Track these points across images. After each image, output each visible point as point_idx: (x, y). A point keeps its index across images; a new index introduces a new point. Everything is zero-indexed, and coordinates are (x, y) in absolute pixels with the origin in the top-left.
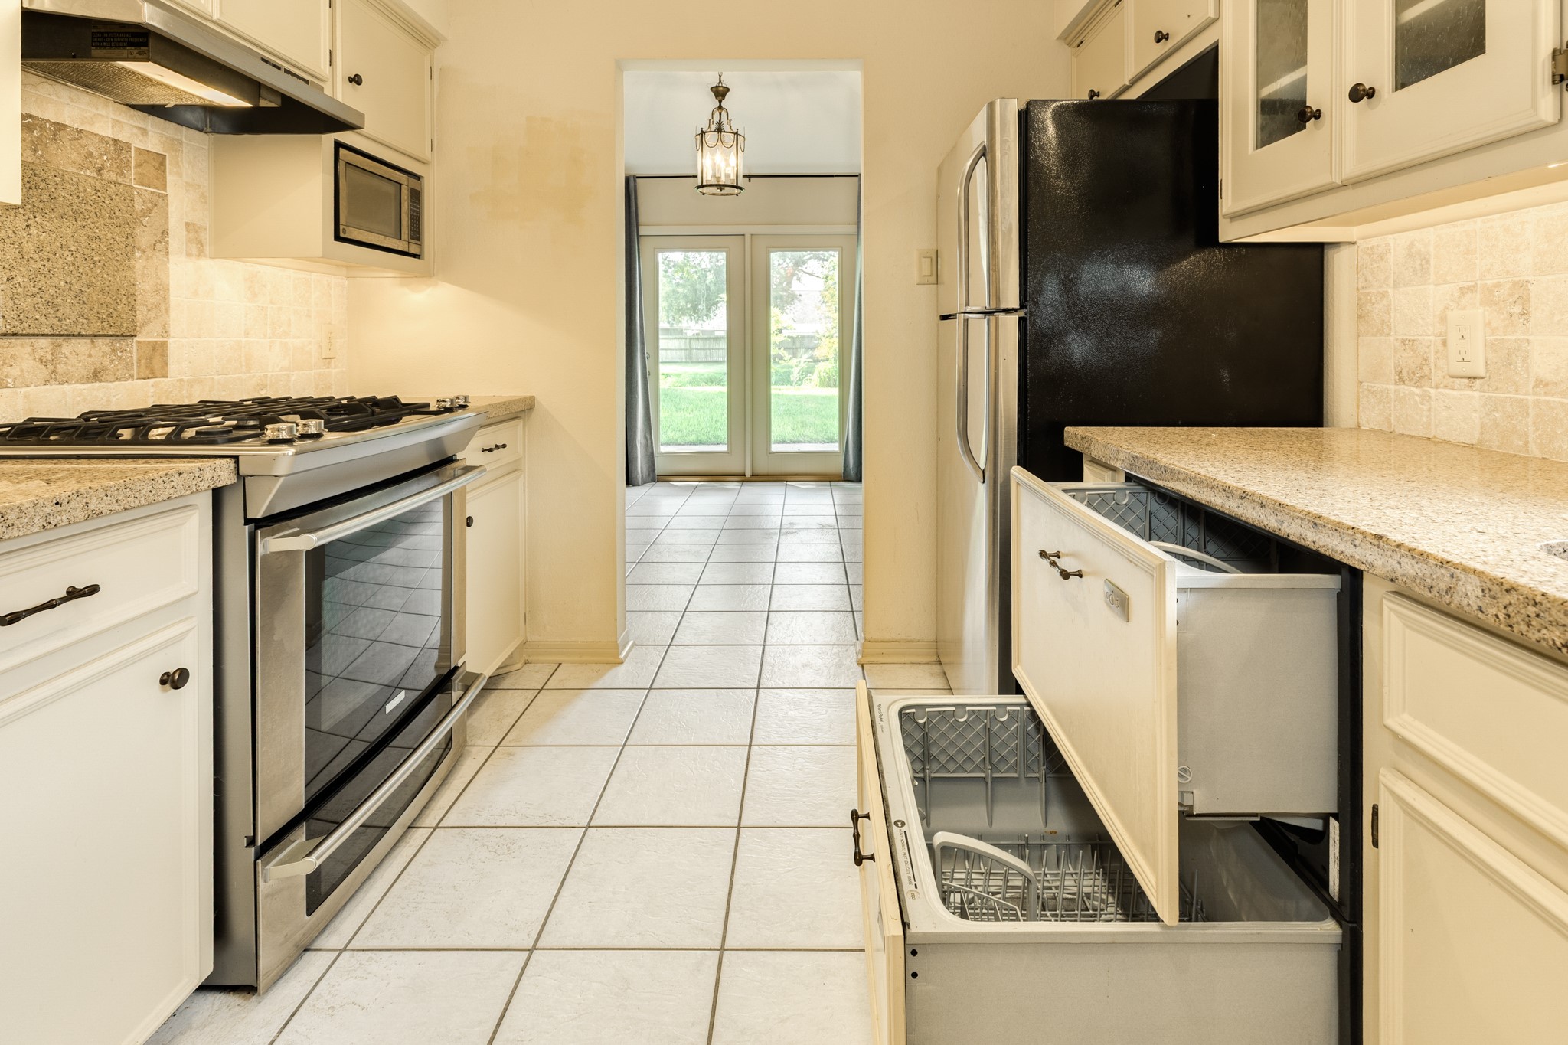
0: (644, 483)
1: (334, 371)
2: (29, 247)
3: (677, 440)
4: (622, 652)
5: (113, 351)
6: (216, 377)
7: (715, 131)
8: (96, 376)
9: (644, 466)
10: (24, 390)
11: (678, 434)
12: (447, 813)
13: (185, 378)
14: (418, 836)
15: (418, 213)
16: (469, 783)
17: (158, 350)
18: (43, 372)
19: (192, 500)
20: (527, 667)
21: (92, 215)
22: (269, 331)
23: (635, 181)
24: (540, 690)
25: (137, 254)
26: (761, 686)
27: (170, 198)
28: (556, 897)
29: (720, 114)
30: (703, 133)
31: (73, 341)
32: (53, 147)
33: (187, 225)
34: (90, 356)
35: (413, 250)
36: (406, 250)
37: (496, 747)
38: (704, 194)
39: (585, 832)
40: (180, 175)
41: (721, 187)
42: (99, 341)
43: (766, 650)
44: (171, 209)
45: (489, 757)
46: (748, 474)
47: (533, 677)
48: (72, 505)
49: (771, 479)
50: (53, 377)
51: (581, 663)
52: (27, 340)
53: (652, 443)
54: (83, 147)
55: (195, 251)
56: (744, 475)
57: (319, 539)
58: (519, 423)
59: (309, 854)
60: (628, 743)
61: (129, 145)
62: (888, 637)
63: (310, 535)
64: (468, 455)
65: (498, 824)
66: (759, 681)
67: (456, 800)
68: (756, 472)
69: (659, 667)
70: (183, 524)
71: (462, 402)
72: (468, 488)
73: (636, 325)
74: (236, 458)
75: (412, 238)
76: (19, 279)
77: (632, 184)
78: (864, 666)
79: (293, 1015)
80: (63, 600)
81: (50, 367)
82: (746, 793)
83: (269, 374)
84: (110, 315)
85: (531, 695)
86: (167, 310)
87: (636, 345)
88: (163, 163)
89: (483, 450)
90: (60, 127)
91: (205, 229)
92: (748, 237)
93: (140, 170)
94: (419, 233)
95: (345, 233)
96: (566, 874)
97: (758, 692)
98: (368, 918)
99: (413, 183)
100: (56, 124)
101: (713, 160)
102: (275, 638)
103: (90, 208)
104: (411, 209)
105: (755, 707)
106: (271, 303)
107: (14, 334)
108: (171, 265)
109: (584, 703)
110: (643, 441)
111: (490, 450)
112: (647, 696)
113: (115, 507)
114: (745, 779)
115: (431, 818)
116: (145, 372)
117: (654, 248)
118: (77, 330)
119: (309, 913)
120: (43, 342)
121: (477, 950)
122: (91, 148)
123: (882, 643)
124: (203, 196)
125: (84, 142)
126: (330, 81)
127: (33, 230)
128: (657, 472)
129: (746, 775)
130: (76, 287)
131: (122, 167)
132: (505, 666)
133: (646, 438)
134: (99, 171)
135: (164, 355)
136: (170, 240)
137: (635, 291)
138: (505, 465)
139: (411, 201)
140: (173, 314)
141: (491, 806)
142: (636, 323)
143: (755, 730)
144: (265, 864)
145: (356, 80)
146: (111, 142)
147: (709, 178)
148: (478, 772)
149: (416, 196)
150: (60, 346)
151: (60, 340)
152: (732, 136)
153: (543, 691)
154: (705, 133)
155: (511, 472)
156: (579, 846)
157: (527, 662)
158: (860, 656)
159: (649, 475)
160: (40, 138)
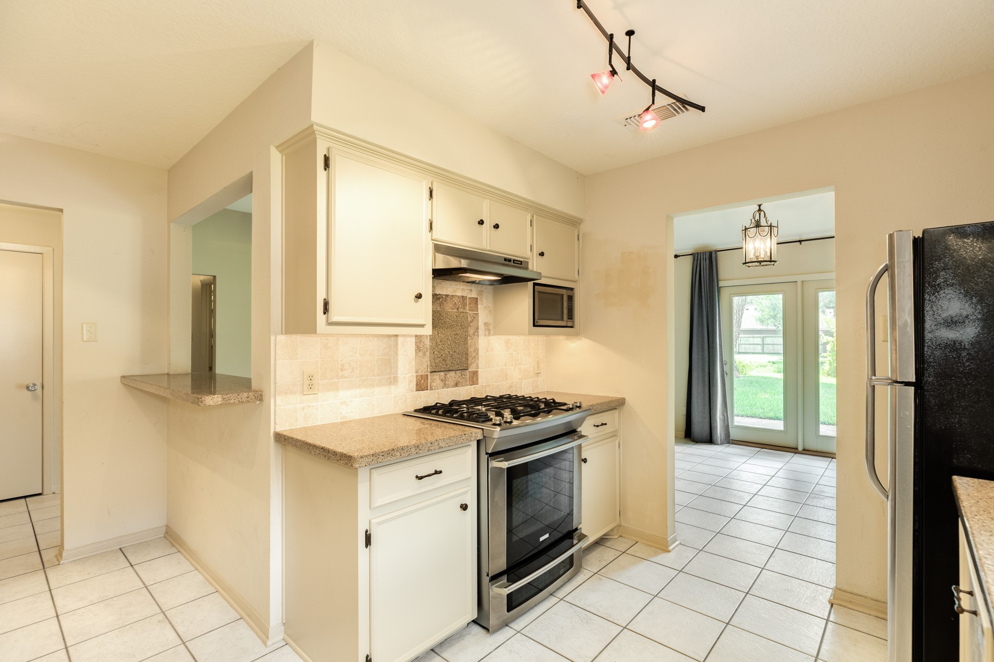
0: (722, 444)
1: (540, 379)
2: (439, 341)
3: (759, 415)
4: (671, 546)
5: (462, 375)
6: (495, 384)
7: (754, 227)
8: (456, 385)
9: (722, 433)
10: (437, 390)
11: (761, 411)
12: (567, 595)
13: (484, 385)
14: (553, 600)
15: (572, 306)
16: (580, 585)
17: (475, 374)
18: (442, 384)
19: (470, 443)
20: (620, 539)
21: (456, 326)
22: (514, 363)
23: (716, 254)
24: (623, 553)
25: (469, 338)
26: (749, 593)
27: (479, 314)
28: (601, 652)
29: (760, 214)
30: (746, 229)
31: (450, 372)
32: (445, 305)
33: (485, 323)
34: (455, 378)
35: (569, 324)
36: (566, 325)
37: (595, 574)
38: (749, 267)
39: (623, 630)
40: (482, 304)
41: (760, 262)
42: (458, 372)
43: (763, 572)
44: (480, 318)
45: (591, 577)
46: (800, 448)
47: (622, 545)
48: (435, 444)
49: (819, 454)
50: (445, 386)
51: (648, 545)
52: (438, 373)
53: (728, 418)
54: (453, 301)
55: (487, 334)
56: (797, 449)
57: (508, 465)
58: (616, 412)
59: (506, 588)
60: (658, 596)
61: (466, 297)
62: (855, 591)
63: (505, 462)
64: (583, 429)
65: (586, 609)
66: (750, 589)
67: (572, 591)
68: (807, 447)
69: (690, 561)
70: (467, 452)
71: (578, 405)
72: (583, 445)
73: (716, 344)
74: (483, 429)
75: (568, 319)
76: (436, 352)
77: (714, 255)
78: (834, 605)
79: (499, 647)
80: (433, 474)
81: (444, 382)
82: (714, 648)
83: (514, 382)
84: (460, 362)
85: (618, 553)
86: (478, 358)
87: (717, 356)
88: (477, 301)
89: (594, 426)
90: (447, 296)
91: (491, 324)
92: (799, 284)
93: (470, 306)
94: (572, 316)
95: (537, 323)
96: (608, 644)
97: (746, 596)
98: (529, 624)
99: (569, 293)
100: (446, 295)
101: (754, 245)
102: (495, 499)
103: (455, 323)
104: (568, 306)
105: (741, 603)
106: (515, 351)
107: (435, 372)
108: (479, 341)
109: (643, 566)
110: (722, 417)
111: (597, 426)
112: (677, 574)
113: (446, 445)
114: (717, 640)
115: (561, 594)
116: (471, 383)
117: (730, 294)
118: (451, 368)
119: (508, 611)
120: (442, 373)
121: (564, 657)
122: (456, 301)
123: (851, 595)
124: (490, 311)
125: (453, 299)
126: (531, 259)
127: (440, 335)
128: (731, 438)
129: (718, 638)
130: (451, 353)
131: (464, 305)
132: (608, 535)
133: (723, 415)
134: (458, 309)
135: (477, 376)
136: (479, 331)
137: (716, 323)
138: (608, 433)
139: (568, 301)
140: (480, 359)
141: (585, 600)
142: (716, 342)
143: (734, 616)
144: (492, 585)
145: (542, 254)
146: (461, 297)
147: (752, 256)
148: (584, 582)
149: (571, 298)
150: (446, 374)
151: (447, 372)
152: (767, 229)
153: (624, 554)
154: (747, 229)
155: (611, 437)
156: (618, 634)
157: (621, 536)
158: (832, 598)
159: (726, 439)
160: (442, 301)
